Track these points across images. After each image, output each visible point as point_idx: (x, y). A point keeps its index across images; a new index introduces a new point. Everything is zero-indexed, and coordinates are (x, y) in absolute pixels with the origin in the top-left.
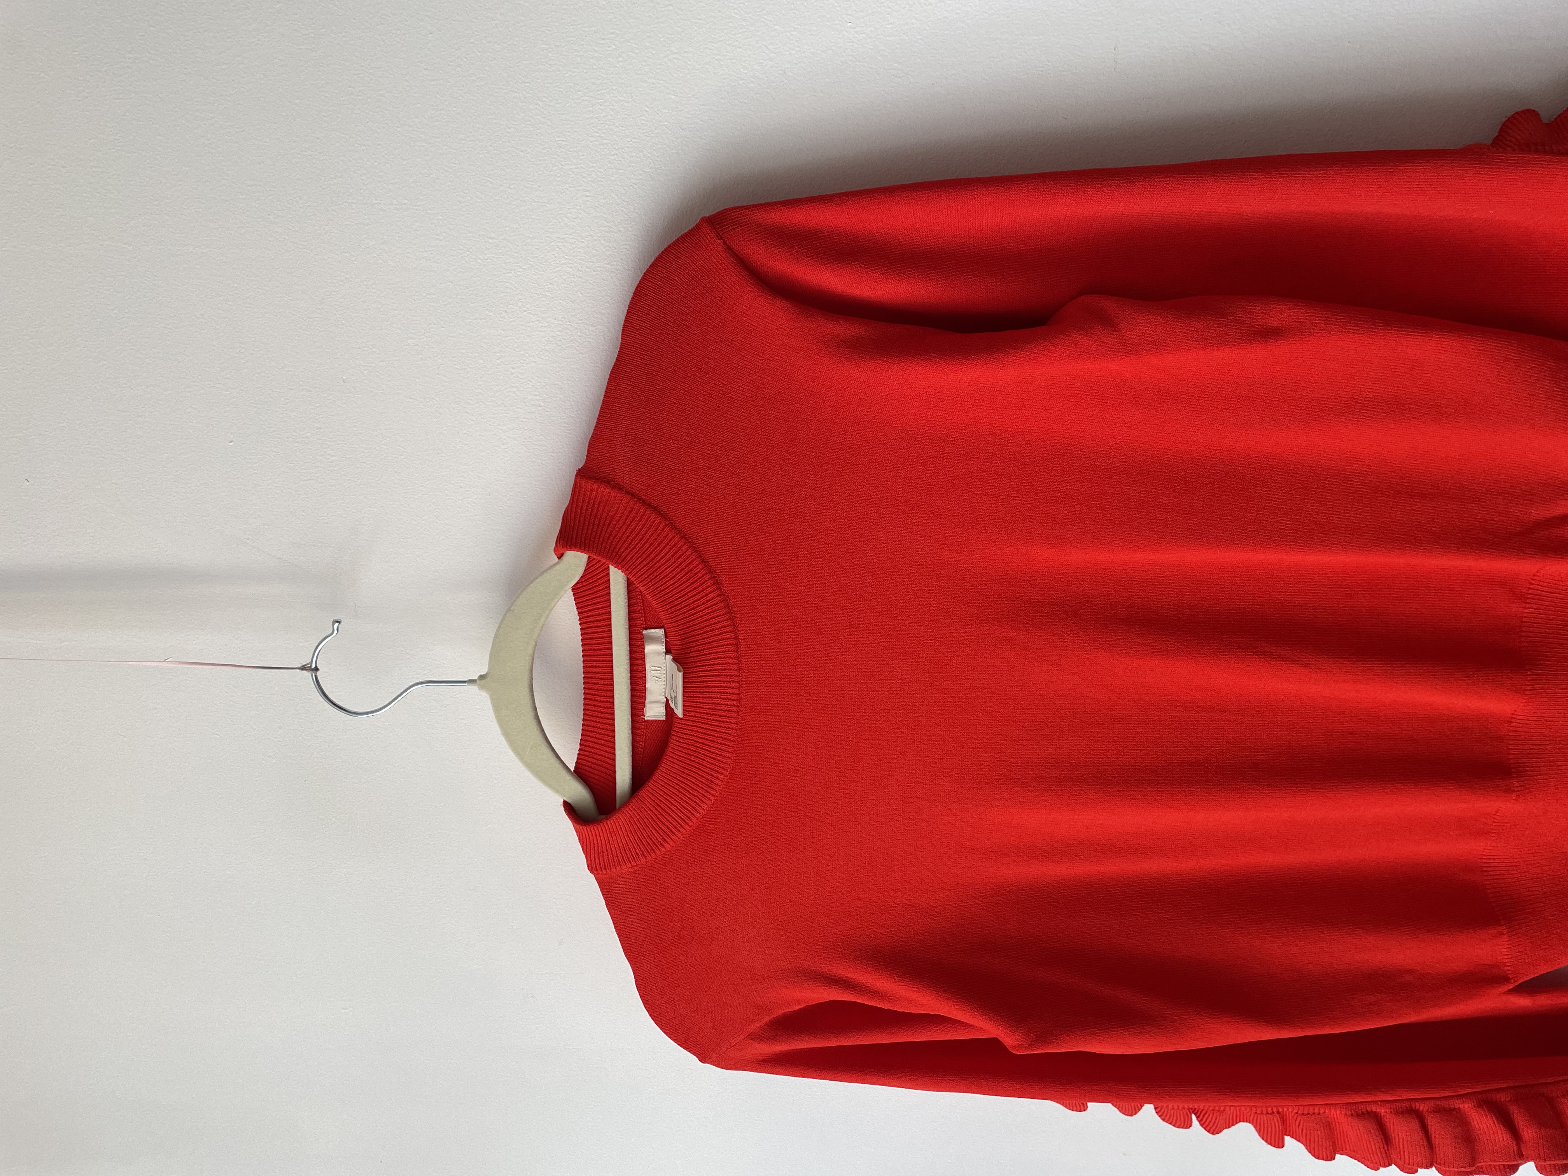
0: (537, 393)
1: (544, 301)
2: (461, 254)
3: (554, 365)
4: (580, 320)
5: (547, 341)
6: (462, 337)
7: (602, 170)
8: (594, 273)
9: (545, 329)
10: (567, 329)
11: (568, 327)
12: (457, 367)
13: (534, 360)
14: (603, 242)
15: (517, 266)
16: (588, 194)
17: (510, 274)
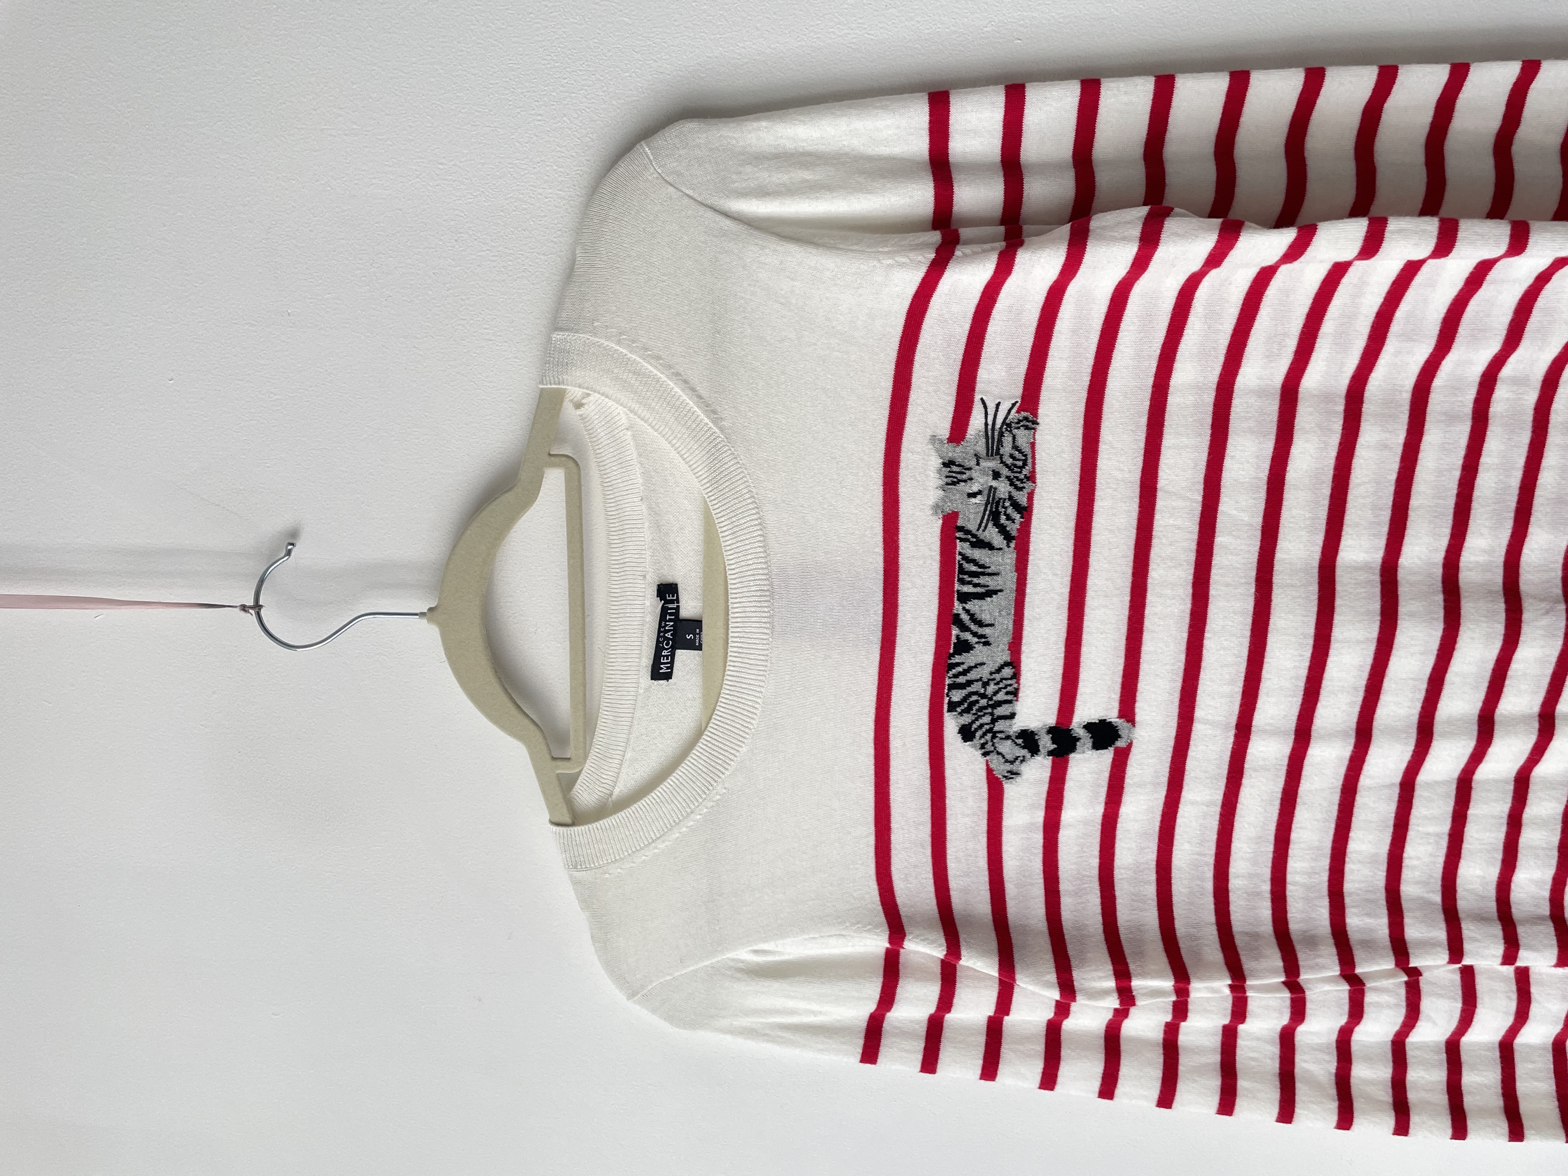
2: (410, 181)
6: (410, 267)
7: (554, 94)
15: (468, 193)
16: (539, 118)
17: (461, 202)
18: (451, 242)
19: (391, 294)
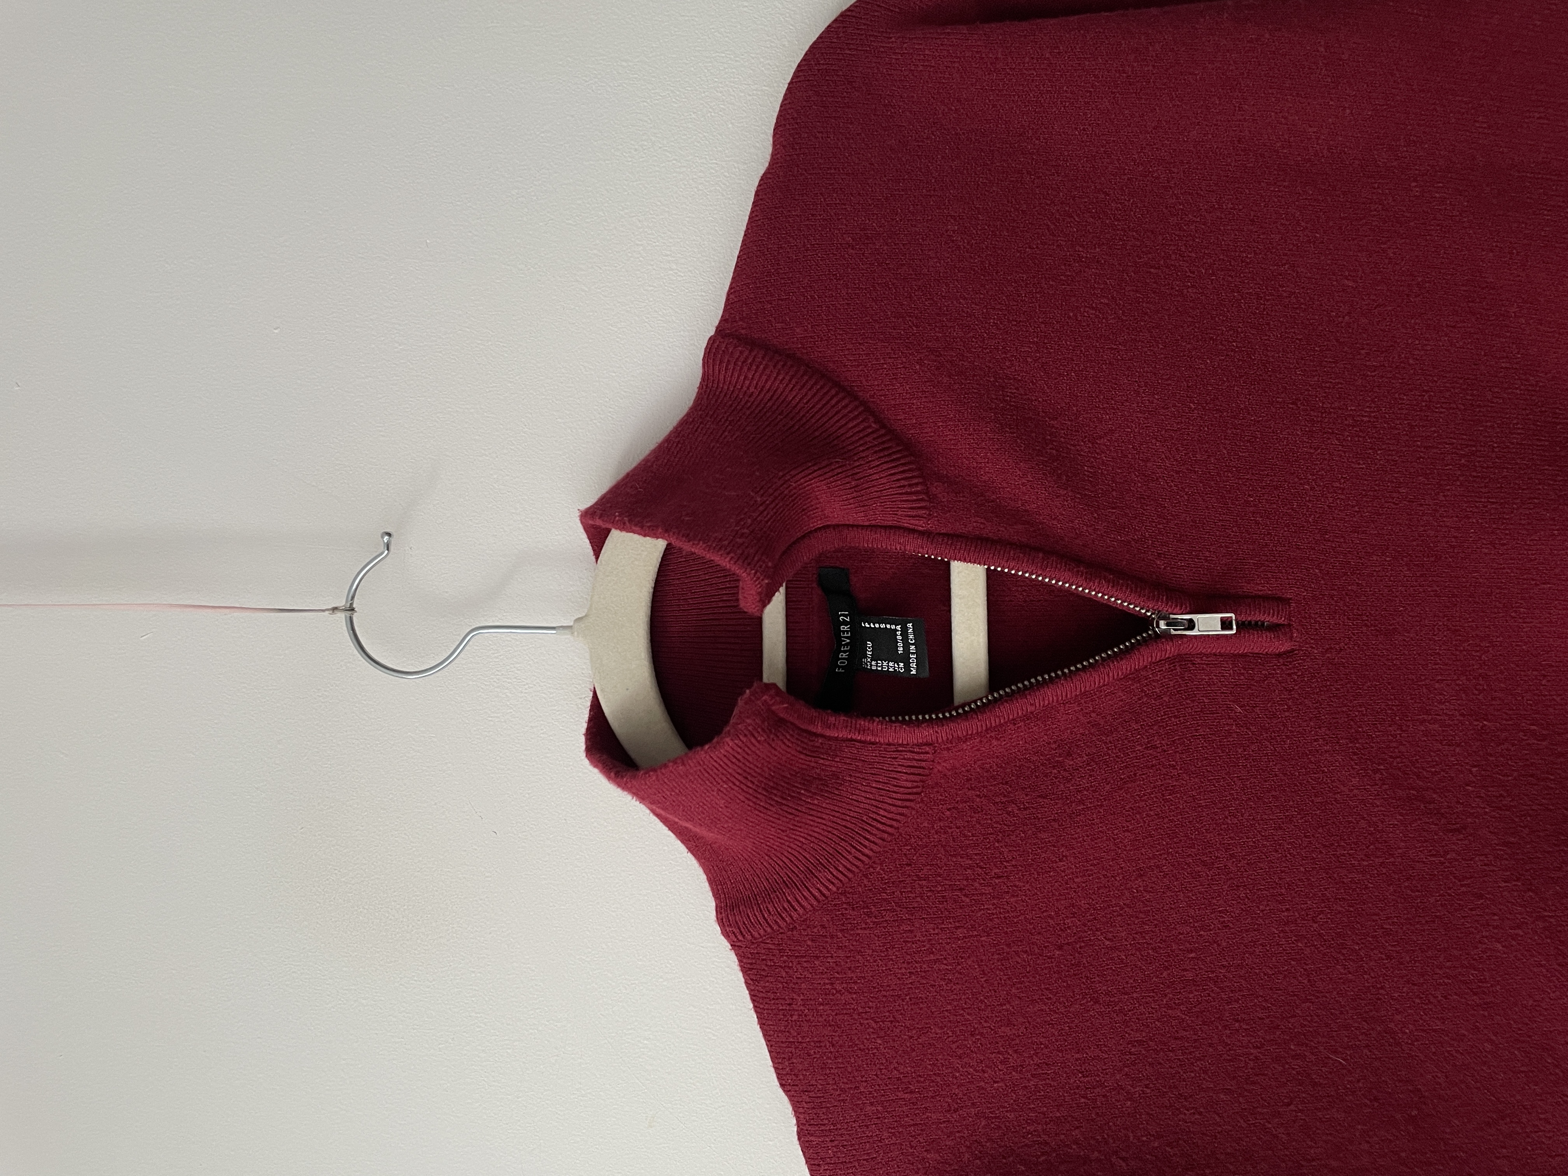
0: (668, 253)
1: (686, 135)
2: (586, 82)
3: (694, 216)
4: (727, 157)
5: (685, 185)
8: (749, 98)
9: (685, 169)
10: (712, 168)
11: (712, 166)
12: (570, 222)
13: (667, 209)
14: (762, 60)
17: (645, 104)
18: (630, 152)
19: (552, 217)
